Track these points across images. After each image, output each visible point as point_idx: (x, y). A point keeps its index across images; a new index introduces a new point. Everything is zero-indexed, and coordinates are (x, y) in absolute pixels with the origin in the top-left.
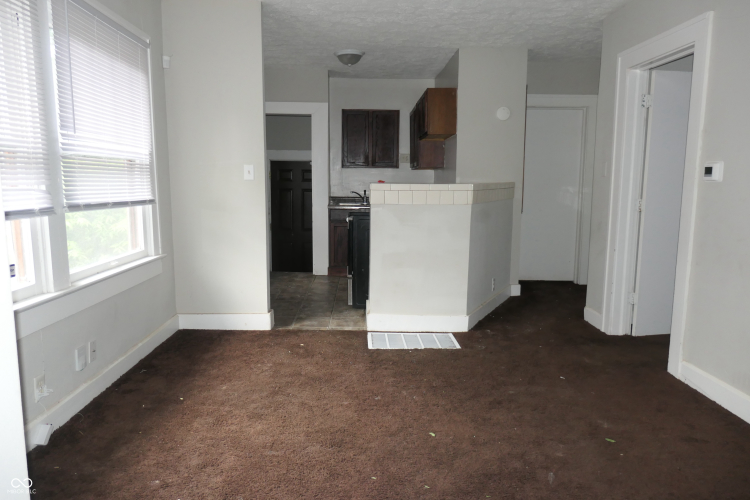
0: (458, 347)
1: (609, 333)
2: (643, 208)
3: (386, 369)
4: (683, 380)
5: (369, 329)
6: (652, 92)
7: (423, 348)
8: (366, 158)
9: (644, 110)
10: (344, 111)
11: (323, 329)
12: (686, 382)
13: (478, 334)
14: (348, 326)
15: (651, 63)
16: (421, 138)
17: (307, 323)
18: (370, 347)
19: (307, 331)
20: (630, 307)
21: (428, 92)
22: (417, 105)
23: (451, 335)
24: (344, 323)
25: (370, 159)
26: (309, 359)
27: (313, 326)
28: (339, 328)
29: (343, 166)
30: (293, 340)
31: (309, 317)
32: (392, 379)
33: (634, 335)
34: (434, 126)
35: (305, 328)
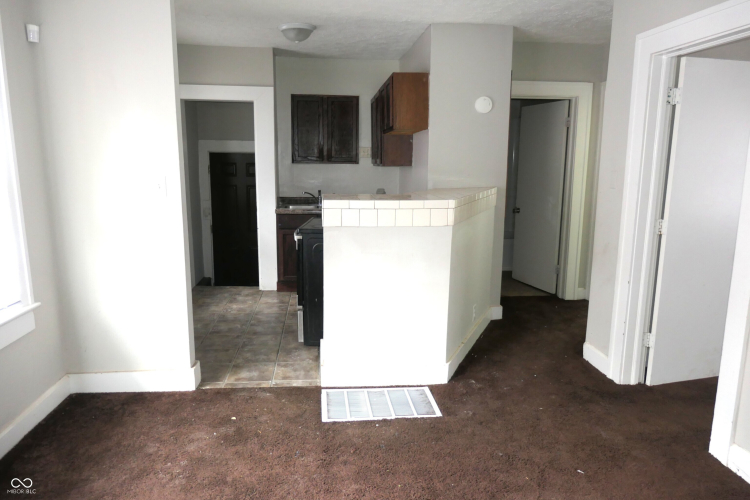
0: (439, 414)
1: (617, 381)
2: (664, 231)
3: (345, 463)
4: (734, 470)
5: (322, 386)
6: (680, 84)
7: (393, 417)
8: (321, 151)
9: (670, 107)
10: (293, 96)
11: (265, 384)
12: (739, 474)
13: (460, 387)
14: (297, 378)
15: (680, 49)
16: (384, 132)
17: (244, 374)
18: (325, 419)
19: (243, 389)
20: (644, 350)
21: (393, 77)
22: (381, 91)
23: (427, 391)
24: (292, 374)
25: (325, 153)
26: (239, 448)
27: (251, 379)
28: (286, 383)
29: (293, 161)
30: (222, 409)
31: (248, 363)
32: (354, 486)
33: (648, 383)
34: (401, 118)
35: (241, 384)
